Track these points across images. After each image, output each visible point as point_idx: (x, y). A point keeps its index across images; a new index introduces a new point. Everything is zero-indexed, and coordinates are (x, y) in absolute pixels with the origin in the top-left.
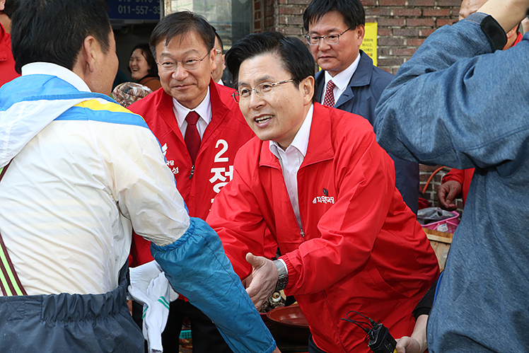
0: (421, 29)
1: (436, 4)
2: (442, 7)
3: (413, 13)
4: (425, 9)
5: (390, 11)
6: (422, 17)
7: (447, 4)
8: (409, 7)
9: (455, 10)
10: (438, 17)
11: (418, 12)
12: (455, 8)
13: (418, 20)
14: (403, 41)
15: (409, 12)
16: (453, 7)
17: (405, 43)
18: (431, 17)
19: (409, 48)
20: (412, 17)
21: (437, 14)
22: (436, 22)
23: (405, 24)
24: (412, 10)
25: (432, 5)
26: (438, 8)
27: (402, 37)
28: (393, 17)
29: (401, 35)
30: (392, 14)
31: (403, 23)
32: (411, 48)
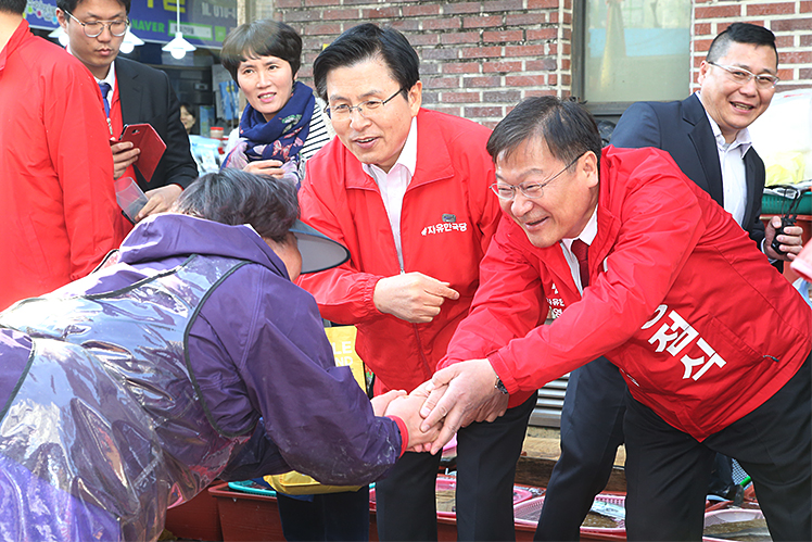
0: (461, 48)
1: (482, 8)
2: (492, 13)
3: (449, 24)
4: (466, 18)
5: (417, 22)
6: (462, 30)
7: (498, 8)
8: (445, 16)
9: (509, 16)
10: (486, 29)
11: (457, 22)
12: (511, 13)
13: (457, 35)
14: (436, 66)
15: (444, 24)
16: (507, 11)
17: (440, 71)
18: (475, 29)
19: (445, 76)
20: (450, 30)
21: (484, 24)
22: (482, 36)
23: (439, 42)
24: (448, 20)
25: (476, 11)
26: (486, 15)
27: (435, 61)
28: (423, 32)
29: (433, 58)
30: (421, 28)
31: (435, 41)
32: (449, 76)
